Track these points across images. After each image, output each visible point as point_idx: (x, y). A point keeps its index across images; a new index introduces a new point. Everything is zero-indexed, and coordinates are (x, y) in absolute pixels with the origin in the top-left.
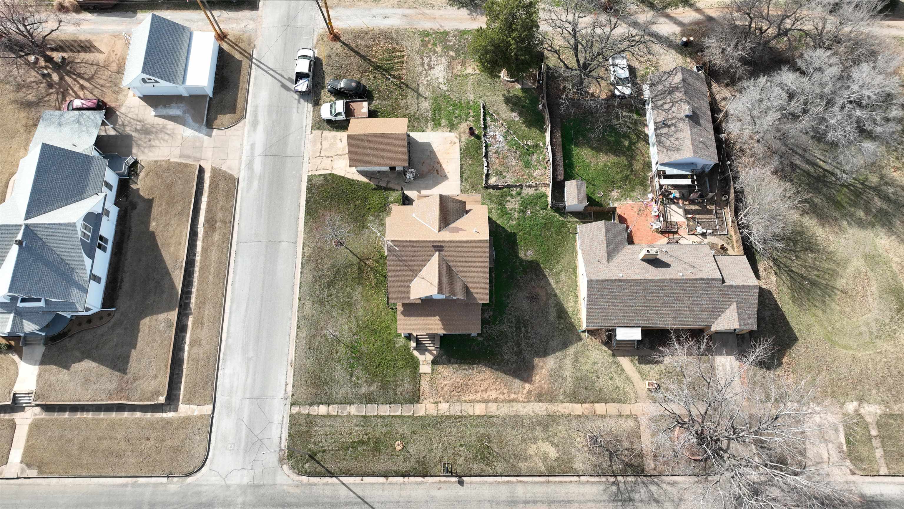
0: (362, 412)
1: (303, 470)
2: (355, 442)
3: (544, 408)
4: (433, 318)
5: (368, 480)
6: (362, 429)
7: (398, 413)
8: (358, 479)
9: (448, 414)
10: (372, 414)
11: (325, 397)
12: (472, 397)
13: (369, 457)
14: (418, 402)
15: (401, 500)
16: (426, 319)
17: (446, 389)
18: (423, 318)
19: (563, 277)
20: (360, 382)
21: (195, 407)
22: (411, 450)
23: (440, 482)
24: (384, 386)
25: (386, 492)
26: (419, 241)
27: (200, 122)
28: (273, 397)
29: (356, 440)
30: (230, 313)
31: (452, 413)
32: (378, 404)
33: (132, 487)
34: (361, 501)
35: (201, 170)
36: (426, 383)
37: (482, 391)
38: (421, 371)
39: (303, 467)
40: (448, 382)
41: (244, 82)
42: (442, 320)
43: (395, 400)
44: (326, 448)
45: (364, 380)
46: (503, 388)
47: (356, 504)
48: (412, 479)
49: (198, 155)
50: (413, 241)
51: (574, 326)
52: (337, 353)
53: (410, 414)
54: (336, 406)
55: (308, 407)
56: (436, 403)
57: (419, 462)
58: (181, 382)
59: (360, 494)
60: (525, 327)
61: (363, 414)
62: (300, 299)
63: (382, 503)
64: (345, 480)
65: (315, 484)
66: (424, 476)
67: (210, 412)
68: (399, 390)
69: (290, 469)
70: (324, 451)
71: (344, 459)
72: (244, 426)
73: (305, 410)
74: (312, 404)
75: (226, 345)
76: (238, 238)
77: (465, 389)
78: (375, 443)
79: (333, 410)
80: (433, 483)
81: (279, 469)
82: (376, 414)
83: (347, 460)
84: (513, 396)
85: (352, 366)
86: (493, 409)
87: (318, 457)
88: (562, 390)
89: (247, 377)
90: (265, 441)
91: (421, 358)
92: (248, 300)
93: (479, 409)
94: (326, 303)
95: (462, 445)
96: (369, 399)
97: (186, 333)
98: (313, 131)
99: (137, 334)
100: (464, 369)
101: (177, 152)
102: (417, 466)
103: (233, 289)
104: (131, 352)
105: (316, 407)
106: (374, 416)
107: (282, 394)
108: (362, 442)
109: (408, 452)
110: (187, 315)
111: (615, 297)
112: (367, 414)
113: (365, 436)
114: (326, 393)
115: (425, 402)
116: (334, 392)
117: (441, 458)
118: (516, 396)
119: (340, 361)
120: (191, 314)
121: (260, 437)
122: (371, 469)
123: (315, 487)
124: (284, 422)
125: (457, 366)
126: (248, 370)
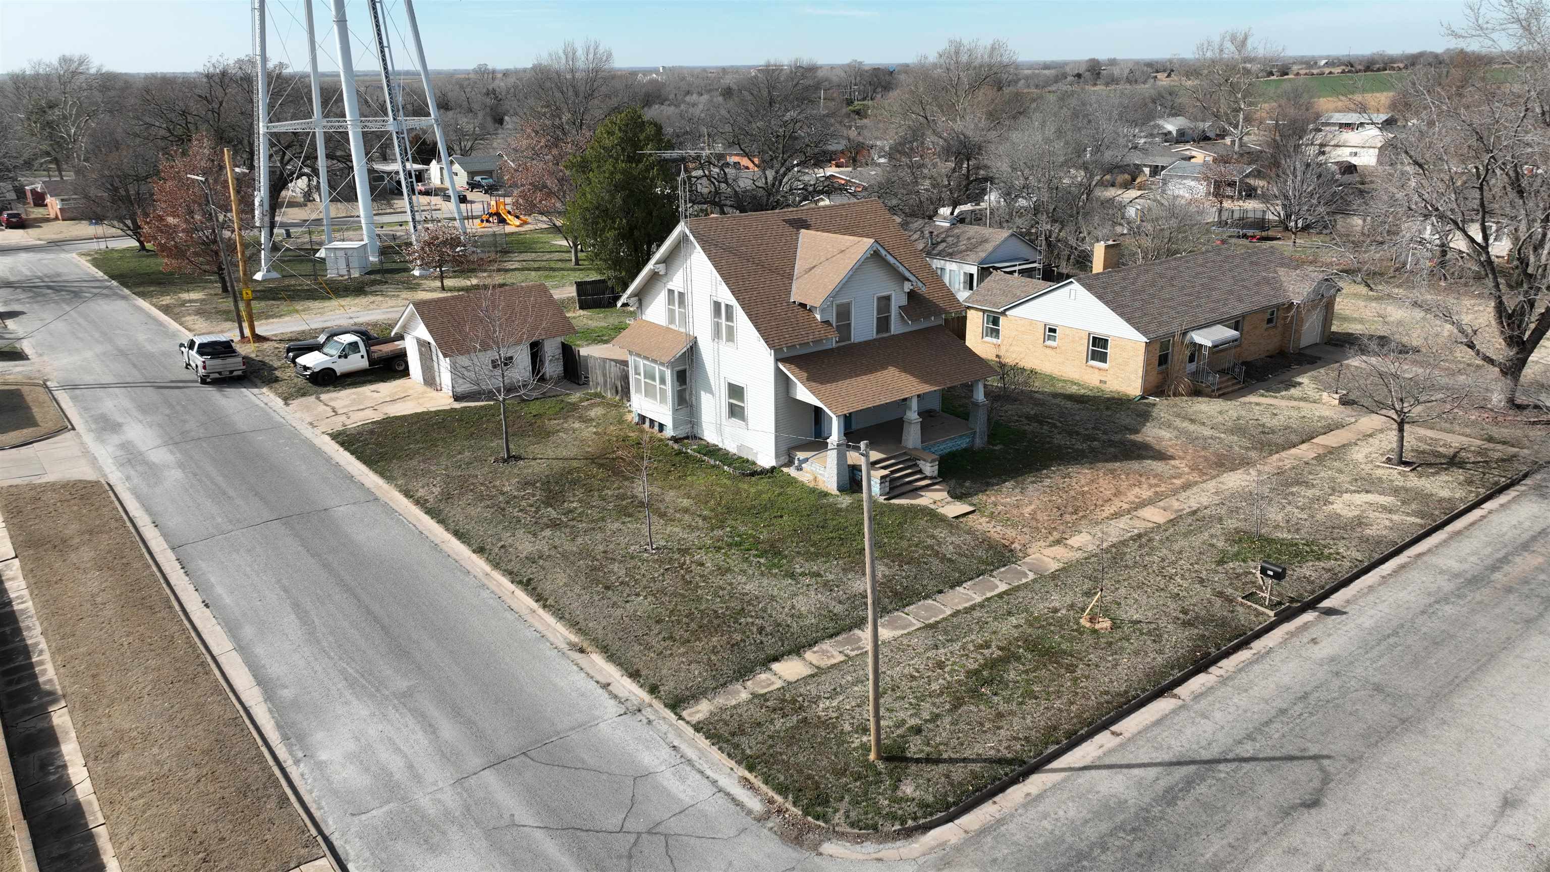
1: (913, 808)
2: (976, 672)
4: (885, 372)
5: (1131, 724)
6: (957, 646)
7: (1003, 587)
8: (1104, 739)
11: (768, 641)
12: (1109, 510)
14: (1018, 556)
15: (1279, 704)
16: (871, 377)
17: (1042, 516)
18: (865, 378)
23: (1292, 634)
25: (1218, 715)
28: (584, 727)
29: (972, 666)
32: (928, 597)
34: (1192, 768)
36: (990, 525)
37: (1115, 495)
38: (951, 515)
39: (899, 800)
40: (1033, 507)
42: (906, 370)
47: (1189, 783)
48: (1228, 664)
53: (1032, 577)
54: (826, 645)
55: (738, 686)
56: (1058, 542)
57: (1187, 624)
59: (1166, 757)
60: (1050, 419)
61: (919, 625)
62: (480, 550)
63: (1250, 737)
64: (1073, 757)
65: (1000, 822)
66: (1245, 644)
69: (859, 839)
70: (918, 730)
72: (539, 835)
73: (740, 694)
74: (743, 673)
79: (826, 652)
80: (1284, 643)
81: (817, 859)
82: (949, 612)
83: (1012, 713)
86: (1176, 504)
87: (915, 747)
88: (1236, 448)
89: (431, 729)
90: (674, 826)
92: (296, 606)
93: (1154, 515)
94: (572, 523)
96: (896, 593)
97: (57, 745)
98: (295, 403)
106: (953, 615)
107: (610, 708)
112: (932, 621)
114: (761, 630)
121: (636, 824)
122: (1107, 693)
123: (1012, 827)
124: (691, 753)
125: (1012, 482)
126: (421, 717)
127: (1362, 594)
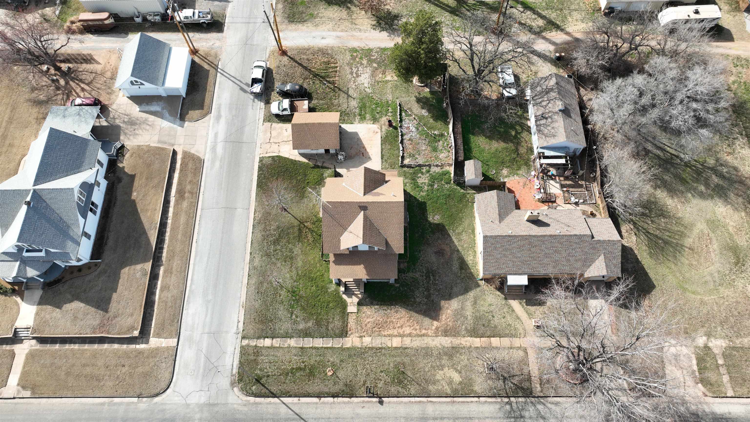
0: (300, 344)
1: (251, 392)
2: (293, 369)
3: (449, 341)
4: (358, 266)
5: (304, 400)
6: (300, 358)
7: (330, 345)
8: (296, 400)
9: (371, 346)
10: (308, 346)
11: (270, 332)
12: (390, 332)
13: (305, 381)
14: (346, 336)
15: (331, 416)
16: (353, 267)
17: (369, 326)
18: (350, 266)
19: (464, 237)
20: (298, 319)
21: (163, 340)
22: (340, 376)
23: (363, 402)
24: (318, 323)
25: (319, 410)
26: (348, 202)
27: (176, 117)
28: (227, 332)
29: (294, 367)
30: (194, 264)
31: (374, 345)
32: (313, 338)
33: (109, 406)
34: (298, 417)
35: (175, 153)
36: (353, 321)
37: (399, 327)
38: (348, 311)
39: (250, 389)
40: (371, 320)
41: (211, 86)
42: (366, 268)
43: (327, 335)
44: (270, 374)
45: (302, 318)
46: (416, 325)
47: (293, 419)
48: (340, 399)
49: (172, 141)
50: (343, 202)
51: (473, 275)
52: (280, 296)
53: (340, 346)
54: (279, 339)
55: (255, 340)
56: (361, 337)
57: (346, 385)
58: (152, 320)
59: (297, 412)
60: (433, 276)
61: (301, 346)
62: (251, 254)
63: (313, 418)
64: (285, 400)
65: (260, 404)
66: (350, 397)
67: (175, 344)
68: (331, 326)
69: (240, 391)
70: (268, 376)
71: (284, 383)
72: (203, 356)
73: (253, 343)
74: (259, 338)
75: (190, 291)
76: (202, 206)
77: (385, 325)
78: (310, 370)
79: (277, 342)
80: (358, 403)
81: (231, 391)
82: (311, 346)
83: (287, 384)
84: (424, 332)
85: (292, 307)
86: (407, 342)
87: (263, 381)
88: (464, 327)
89: (206, 316)
90: (220, 368)
91: (349, 300)
92: (209, 254)
93: (396, 342)
94: (272, 257)
95: (382, 372)
96: (306, 333)
97: (158, 280)
98: (264, 123)
99: (118, 281)
100: (384, 310)
101: (156, 138)
102: (344, 388)
103: (197, 246)
104: (112, 294)
105: (262, 340)
106: (310, 348)
107: (234, 330)
108: (300, 369)
109: (337, 377)
110: (159, 266)
111: (506, 250)
112: (304, 346)
113: (302, 364)
114: (271, 328)
115: (352, 336)
116: (277, 328)
117: (365, 382)
118: (426, 332)
119: (283, 302)
120: (162, 265)
121: (216, 364)
122: (307, 391)
123: (260, 406)
124: (236, 352)
125: (378, 307)
126: (207, 310)
127: (397, 403)
